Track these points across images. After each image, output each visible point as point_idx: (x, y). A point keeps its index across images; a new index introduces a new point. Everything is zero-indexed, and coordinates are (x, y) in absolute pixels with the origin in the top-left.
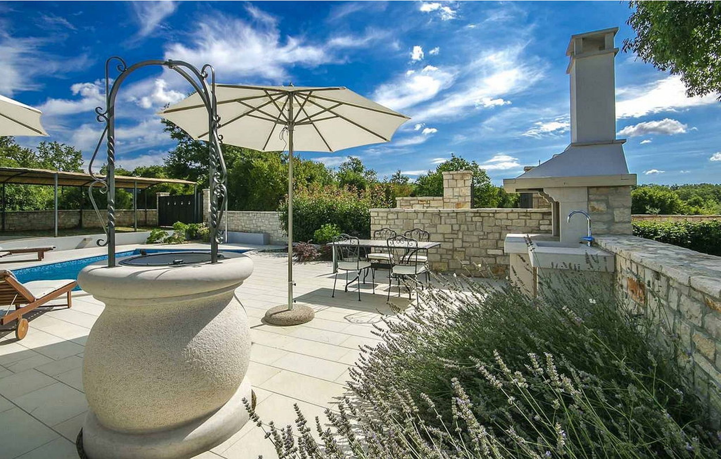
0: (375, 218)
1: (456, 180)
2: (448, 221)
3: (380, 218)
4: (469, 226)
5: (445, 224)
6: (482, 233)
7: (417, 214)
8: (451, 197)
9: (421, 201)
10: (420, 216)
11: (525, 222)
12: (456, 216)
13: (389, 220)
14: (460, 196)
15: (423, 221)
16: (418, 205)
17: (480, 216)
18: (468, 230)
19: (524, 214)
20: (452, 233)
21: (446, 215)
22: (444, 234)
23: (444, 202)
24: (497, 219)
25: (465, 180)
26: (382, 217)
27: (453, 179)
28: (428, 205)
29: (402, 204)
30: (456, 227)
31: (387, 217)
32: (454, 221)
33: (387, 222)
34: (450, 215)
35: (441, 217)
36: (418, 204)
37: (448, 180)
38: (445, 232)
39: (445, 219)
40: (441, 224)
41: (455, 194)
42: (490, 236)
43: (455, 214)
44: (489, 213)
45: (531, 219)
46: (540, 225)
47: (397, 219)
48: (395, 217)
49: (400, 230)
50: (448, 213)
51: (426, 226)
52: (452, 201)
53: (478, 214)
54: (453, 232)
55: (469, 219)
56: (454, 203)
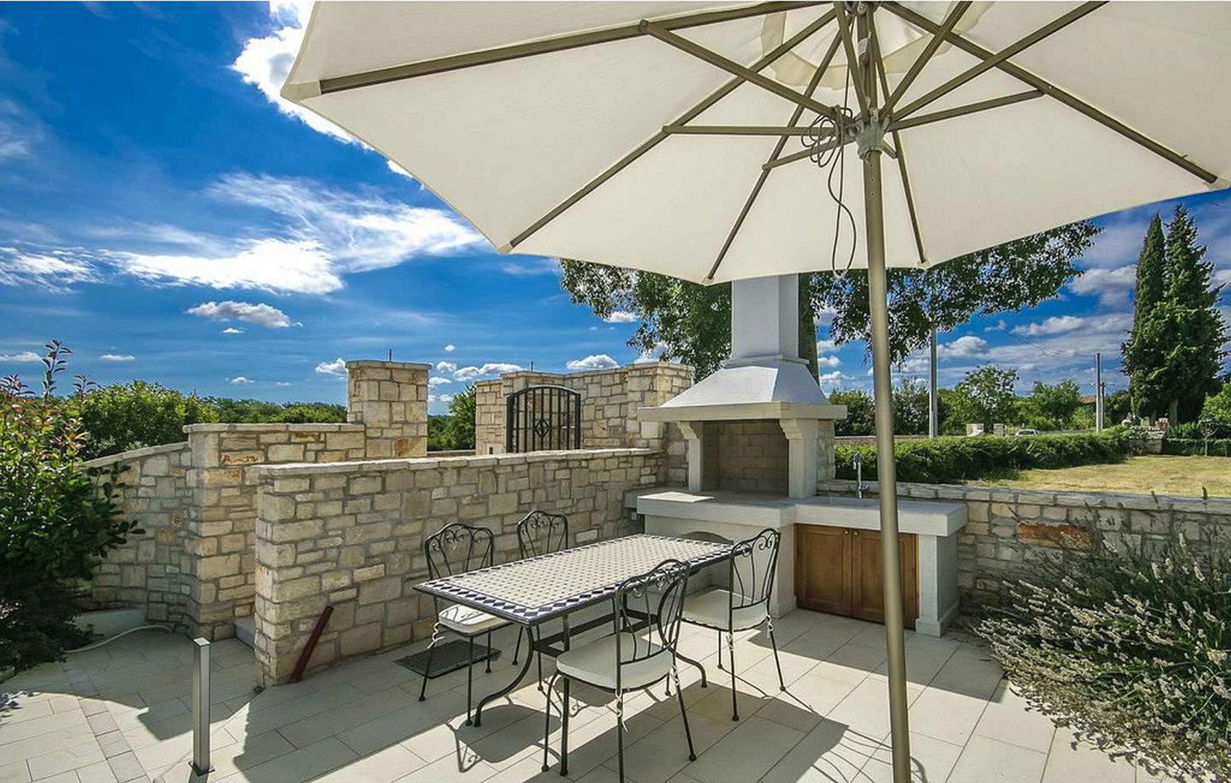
0: (299, 498)
1: (399, 383)
2: (512, 485)
3: (321, 496)
4: (550, 490)
5: (507, 491)
6: (570, 503)
7: (441, 474)
8: (386, 425)
10: (450, 478)
11: (626, 472)
12: (528, 470)
13: (354, 498)
14: (406, 422)
15: (456, 491)
17: (567, 468)
18: (547, 501)
19: (625, 459)
20: (517, 512)
21: (509, 469)
22: (502, 516)
24: (590, 471)
25: (418, 386)
26: (325, 492)
27: (391, 380)
30: (527, 497)
31: (345, 490)
32: (524, 482)
33: (344, 506)
34: (518, 469)
35: (497, 476)
37: (379, 381)
38: (506, 512)
39: (507, 481)
40: (497, 493)
41: (396, 418)
42: (581, 506)
43: (526, 467)
44: (580, 461)
45: (631, 467)
47: (383, 491)
48: (376, 486)
49: (389, 526)
50: (513, 466)
51: (465, 502)
53: (564, 465)
54: (522, 508)
55: (550, 476)
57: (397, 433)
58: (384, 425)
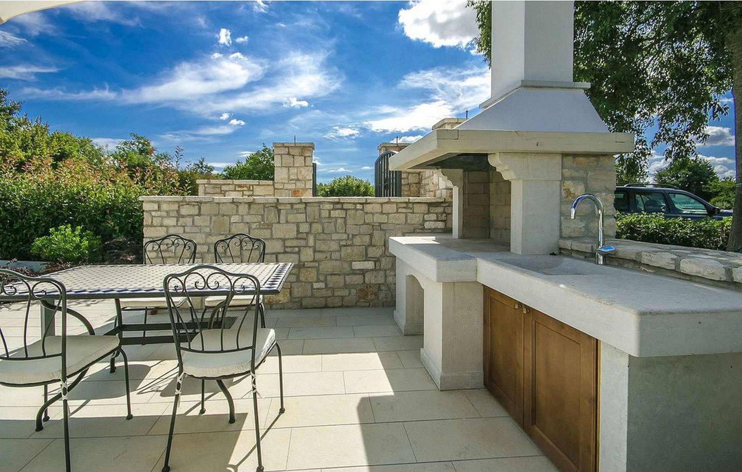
0: (153, 214)
1: (293, 156)
2: (291, 218)
3: (164, 214)
4: (326, 225)
5: (287, 222)
6: (345, 236)
7: (237, 206)
8: (286, 181)
9: (240, 186)
10: (243, 209)
11: (406, 217)
12: (305, 208)
13: (183, 216)
14: (298, 180)
15: (247, 219)
16: (235, 192)
17: (342, 209)
18: (323, 232)
19: (405, 205)
20: (297, 238)
21: (289, 207)
22: (284, 240)
23: (275, 189)
24: (367, 213)
25: (305, 157)
26: (167, 212)
27: (289, 154)
28: (251, 193)
29: (208, 190)
30: (304, 228)
31: (178, 211)
32: (301, 217)
33: (177, 221)
34: (295, 207)
35: (279, 211)
36: (235, 190)
37: (281, 155)
38: (287, 237)
39: (287, 214)
40: (279, 222)
41: (292, 177)
42: (357, 241)
43: (304, 206)
44: (355, 204)
45: (413, 213)
46: (424, 221)
47: (199, 215)
48: (195, 211)
49: (204, 236)
50: (292, 204)
51: (254, 226)
52: (286, 186)
53: (339, 206)
54: (300, 236)
55: (325, 214)
56: (290, 190)
57: (293, 187)
58: (284, 181)
